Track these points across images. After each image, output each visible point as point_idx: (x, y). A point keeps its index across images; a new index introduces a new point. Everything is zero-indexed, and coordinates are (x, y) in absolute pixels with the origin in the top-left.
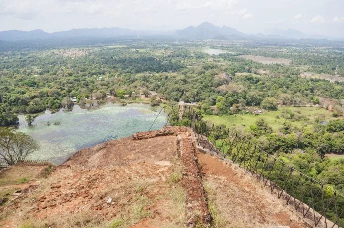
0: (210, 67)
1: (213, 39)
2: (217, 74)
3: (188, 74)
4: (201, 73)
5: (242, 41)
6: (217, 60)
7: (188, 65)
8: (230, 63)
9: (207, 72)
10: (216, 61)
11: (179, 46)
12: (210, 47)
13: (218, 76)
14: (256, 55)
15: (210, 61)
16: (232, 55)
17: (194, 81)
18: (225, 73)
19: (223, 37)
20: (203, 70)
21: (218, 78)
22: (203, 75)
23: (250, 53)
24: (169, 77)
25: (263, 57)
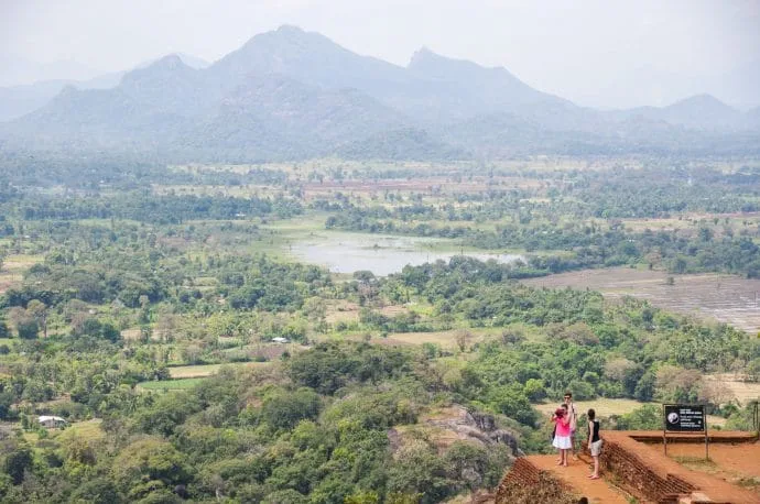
0: (349, 369)
1: (349, 153)
2: (408, 418)
3: (193, 429)
4: (286, 418)
5: (569, 165)
6: (391, 312)
7: (176, 358)
8: (489, 333)
9: (334, 406)
10: (381, 322)
11: (86, 214)
12: (331, 223)
13: (418, 436)
14: (681, 267)
15: (341, 323)
16: (495, 274)
17: (241, 476)
18: (463, 411)
19: (418, 141)
20: (306, 394)
21: (419, 445)
22: (303, 428)
23: (631, 251)
24: (39, 456)
25: (732, 282)
